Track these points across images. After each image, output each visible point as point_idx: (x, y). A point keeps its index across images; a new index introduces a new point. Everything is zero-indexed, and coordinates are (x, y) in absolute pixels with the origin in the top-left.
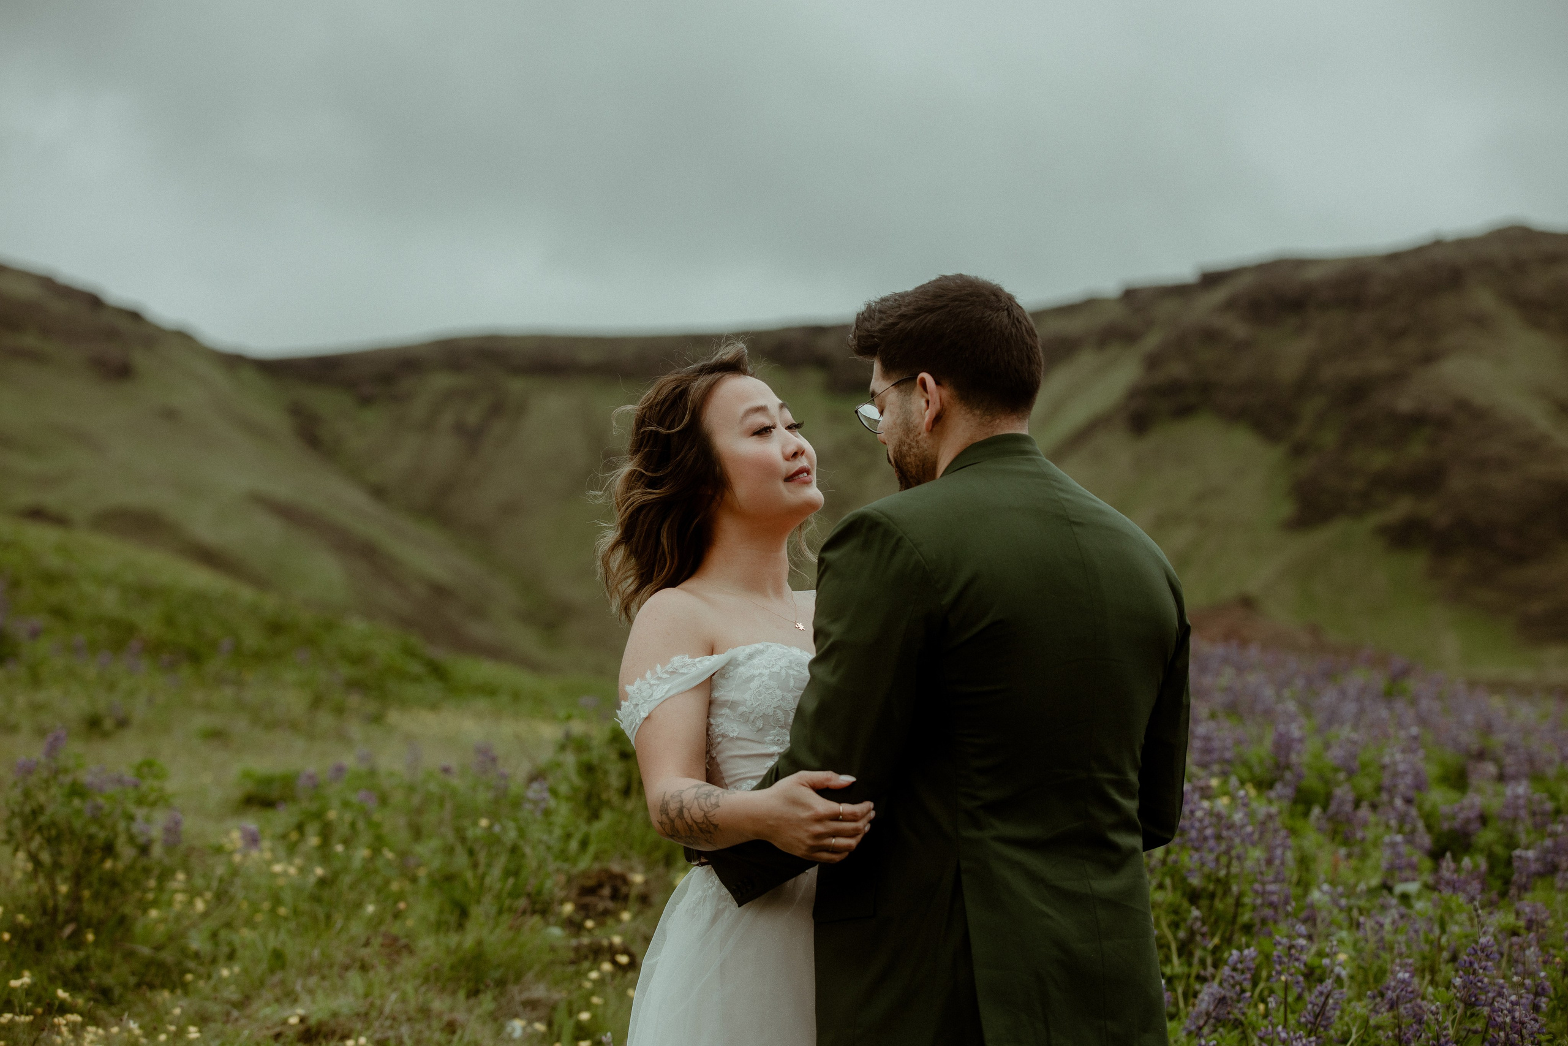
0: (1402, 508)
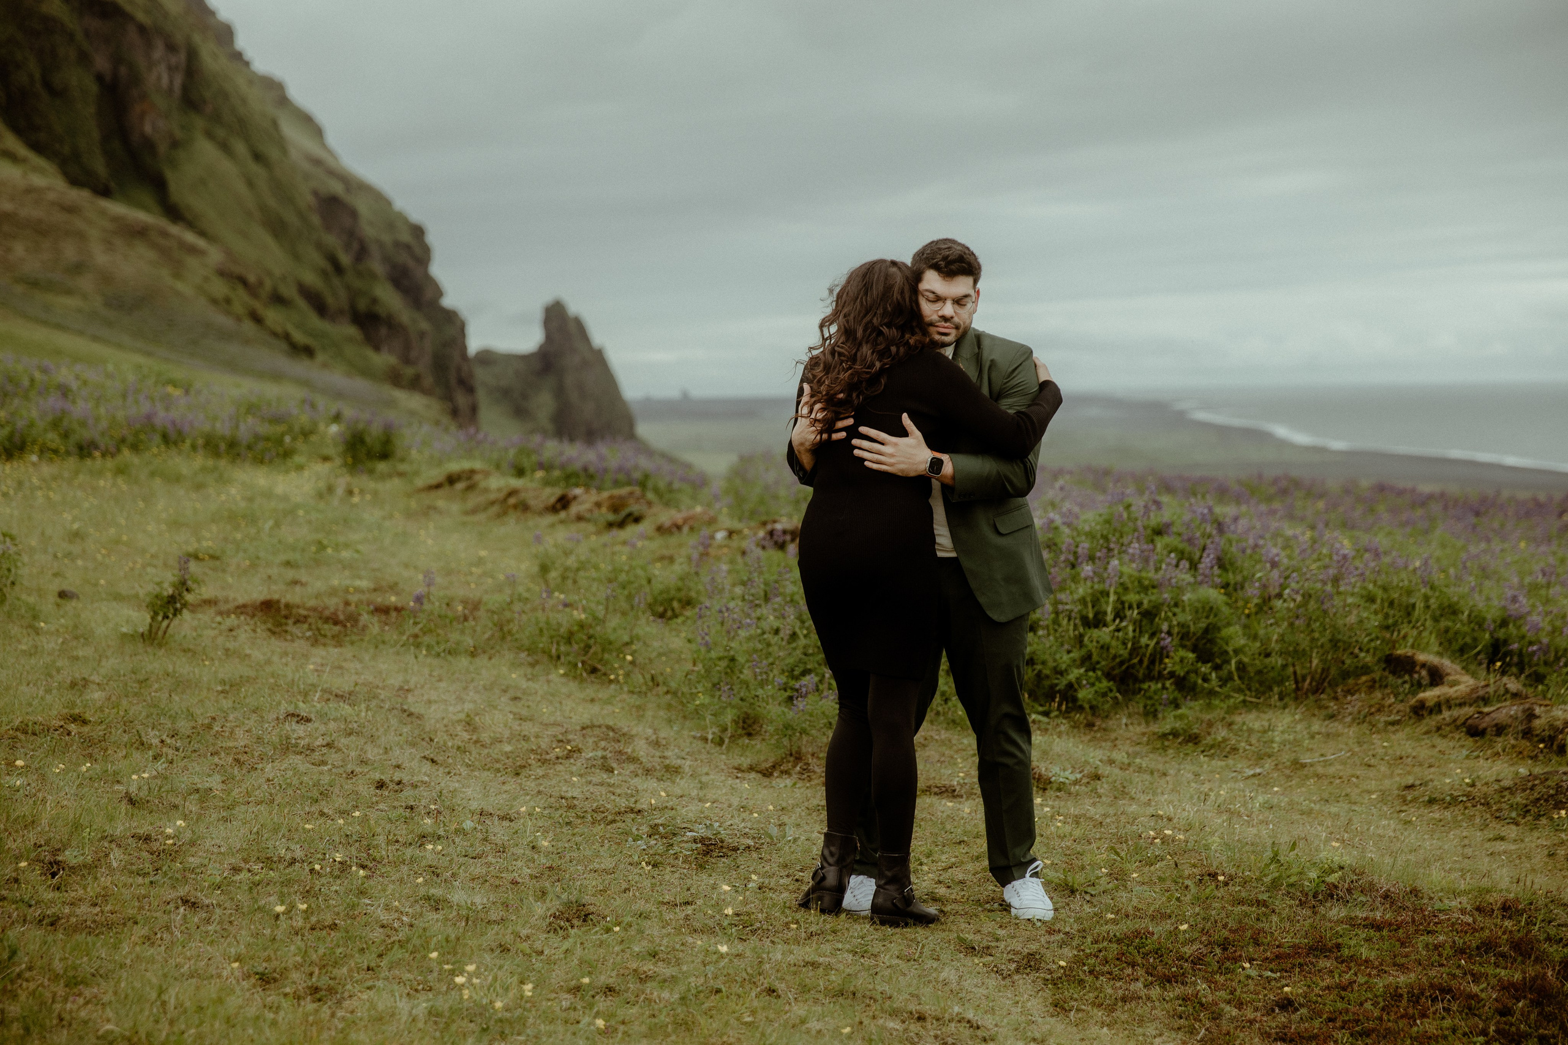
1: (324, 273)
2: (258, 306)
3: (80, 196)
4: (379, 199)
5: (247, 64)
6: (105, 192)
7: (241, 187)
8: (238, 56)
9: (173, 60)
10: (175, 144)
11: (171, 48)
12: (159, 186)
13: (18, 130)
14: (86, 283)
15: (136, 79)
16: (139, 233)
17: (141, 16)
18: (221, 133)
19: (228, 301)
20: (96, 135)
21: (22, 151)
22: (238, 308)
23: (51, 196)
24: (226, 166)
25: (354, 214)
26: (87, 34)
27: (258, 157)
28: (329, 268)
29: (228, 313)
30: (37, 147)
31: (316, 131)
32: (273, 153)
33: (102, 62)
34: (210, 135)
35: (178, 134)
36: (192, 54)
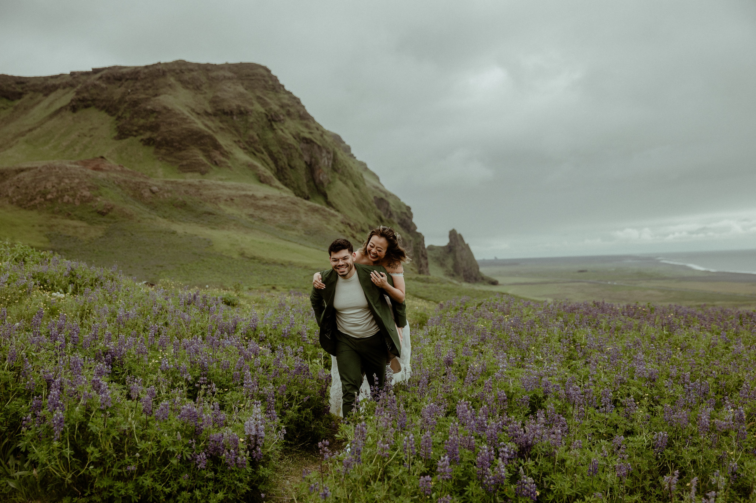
0: (148, 135)
1: (377, 222)
2: (354, 233)
3: (298, 199)
4: (396, 198)
5: (355, 158)
6: (307, 198)
7: (350, 195)
8: (352, 155)
9: (329, 156)
10: (330, 183)
11: (328, 152)
12: (325, 196)
13: (280, 180)
14: (299, 227)
15: (317, 163)
16: (315, 210)
17: (318, 143)
18: (344, 179)
19: (344, 231)
20: (305, 181)
21: (281, 186)
22: (348, 234)
23: (288, 199)
24: (346, 189)
25: (388, 204)
26: (302, 149)
27: (356, 186)
28: (379, 220)
29: (344, 235)
30: (286, 185)
31: (377, 178)
32: (361, 185)
33: (306, 158)
34: (341, 180)
35: (331, 180)
36: (335, 154)
